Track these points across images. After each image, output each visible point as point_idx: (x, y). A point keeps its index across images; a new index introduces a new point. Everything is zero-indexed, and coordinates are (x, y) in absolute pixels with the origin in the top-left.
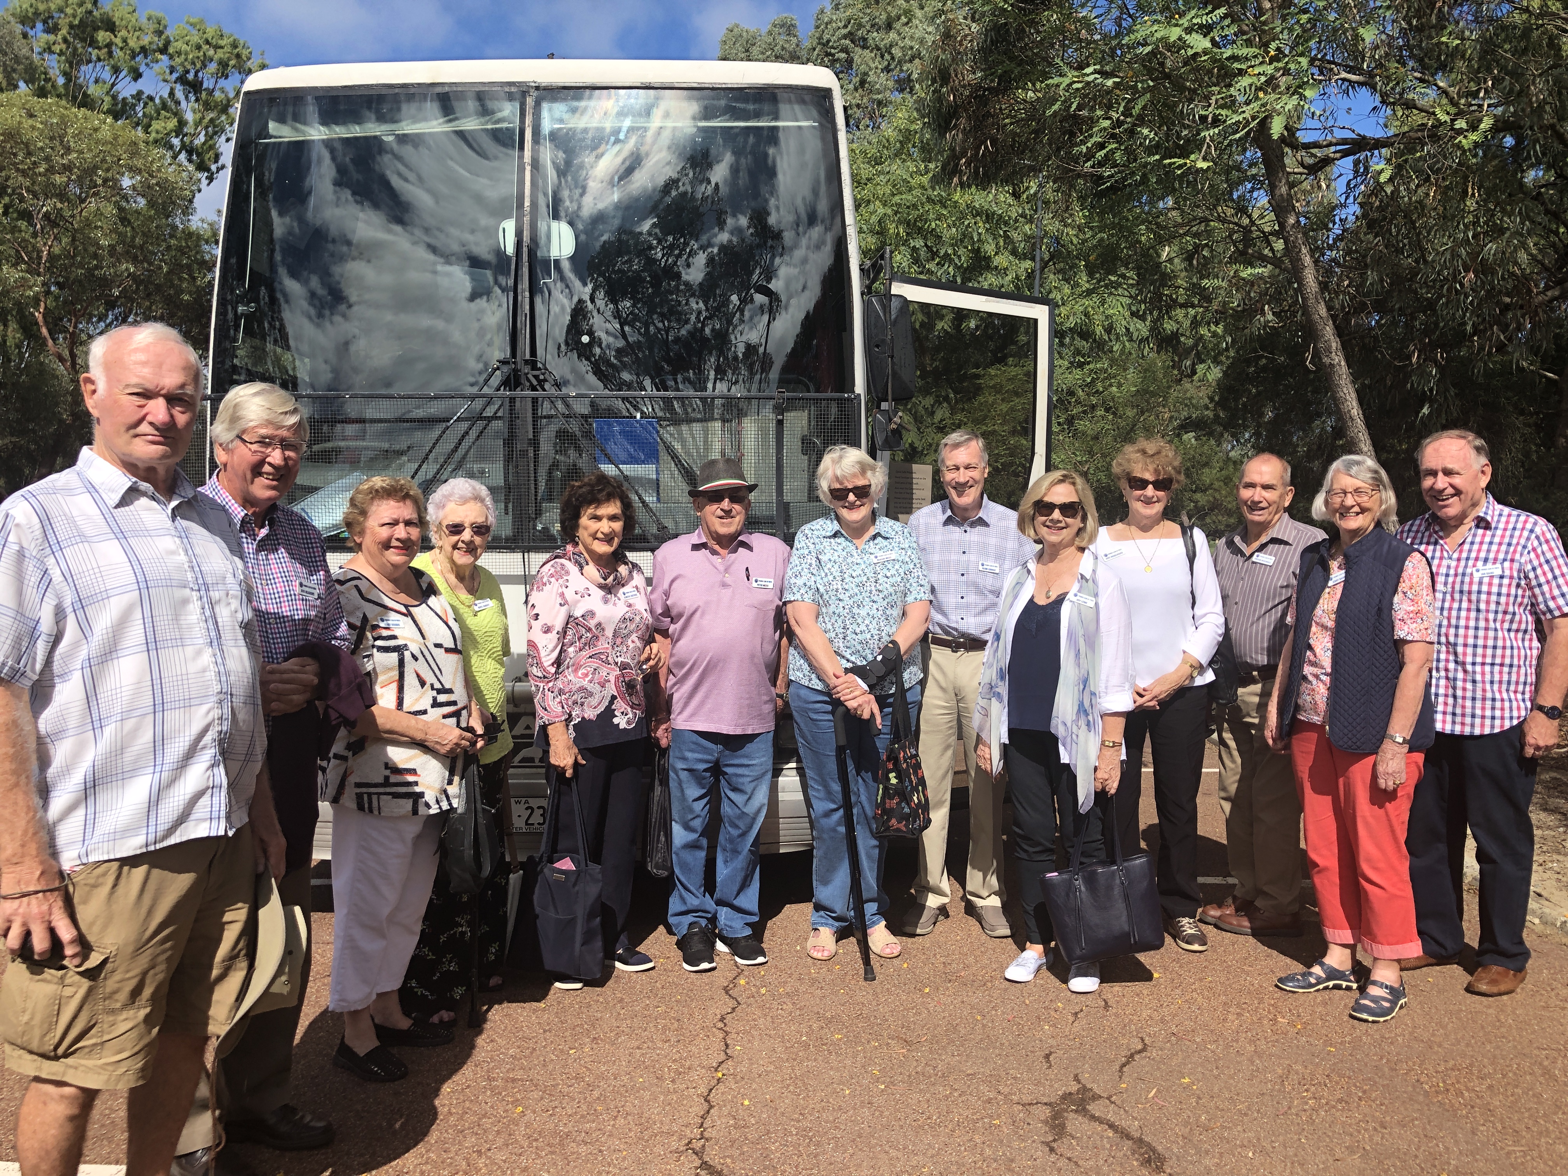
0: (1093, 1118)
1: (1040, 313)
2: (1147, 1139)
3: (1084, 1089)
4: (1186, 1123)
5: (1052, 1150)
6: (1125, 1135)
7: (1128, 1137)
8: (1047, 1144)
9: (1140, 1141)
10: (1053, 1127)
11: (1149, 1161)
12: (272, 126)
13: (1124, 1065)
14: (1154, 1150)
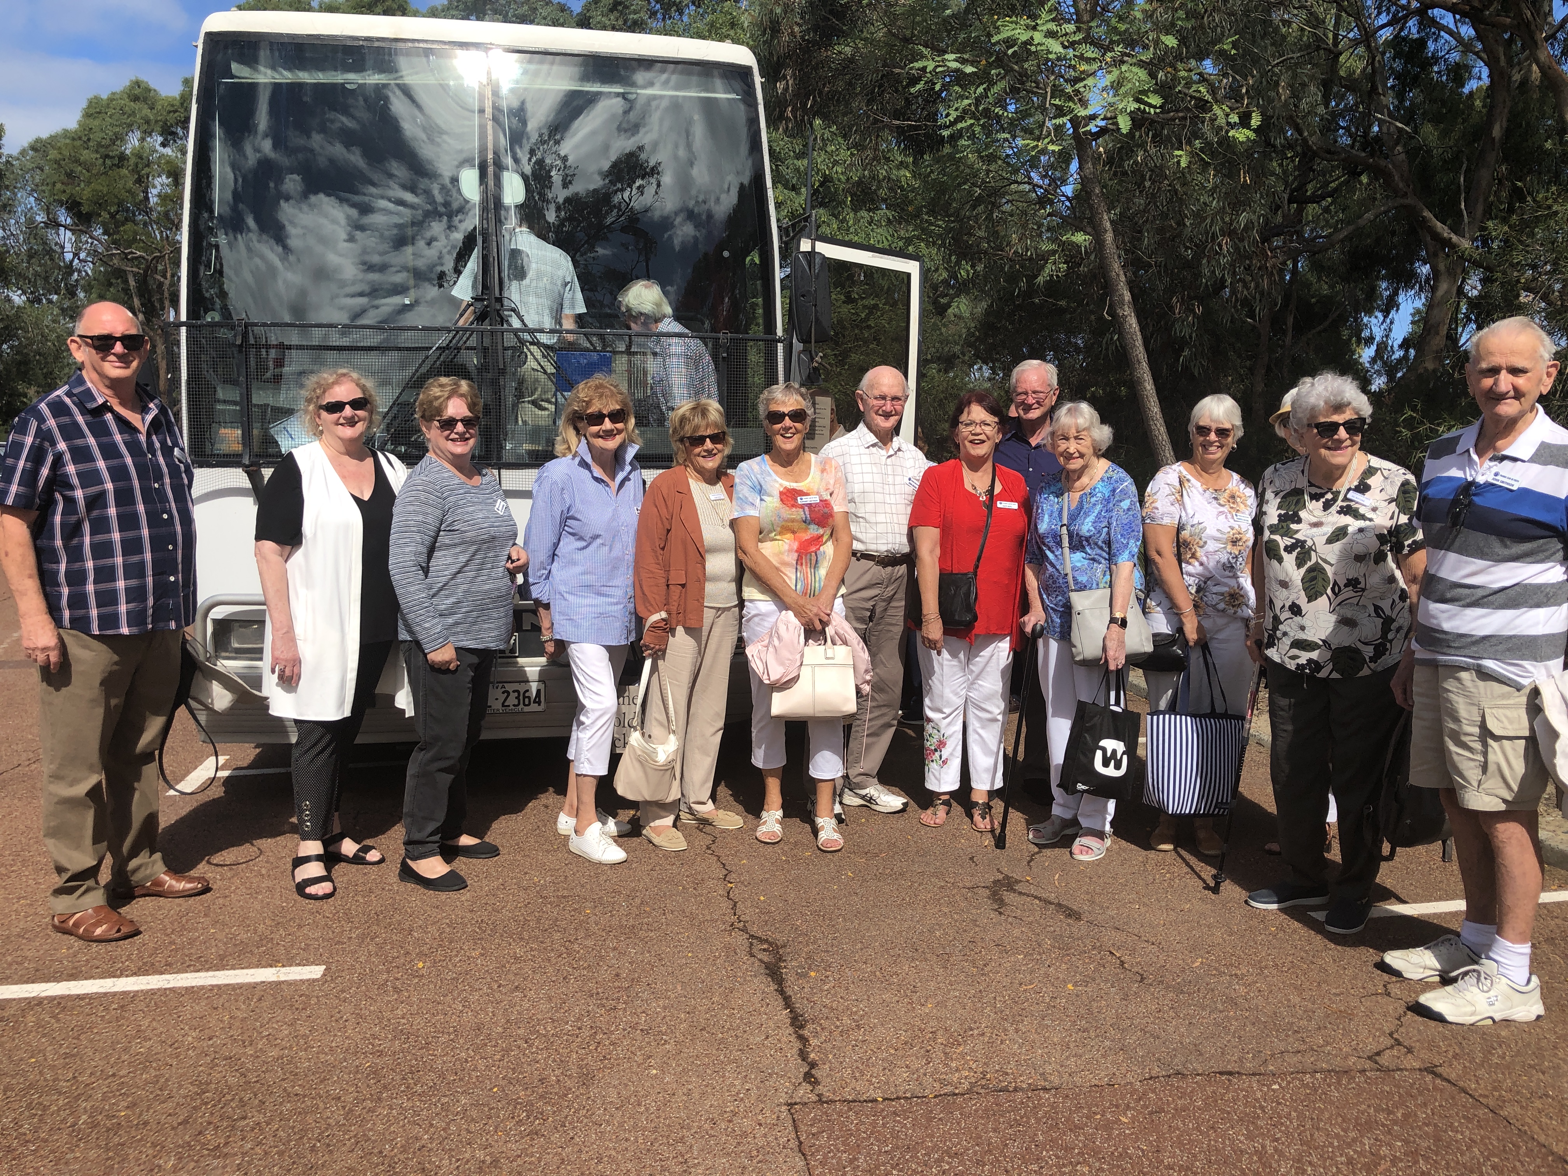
0: (1020, 893)
1: (912, 268)
2: (1065, 903)
3: (1007, 877)
4: (1088, 893)
5: (1000, 913)
6: (1048, 902)
7: (1051, 903)
8: (996, 910)
9: (1059, 905)
10: (995, 901)
11: (1070, 915)
12: (235, 67)
13: (1029, 862)
14: (1071, 910)
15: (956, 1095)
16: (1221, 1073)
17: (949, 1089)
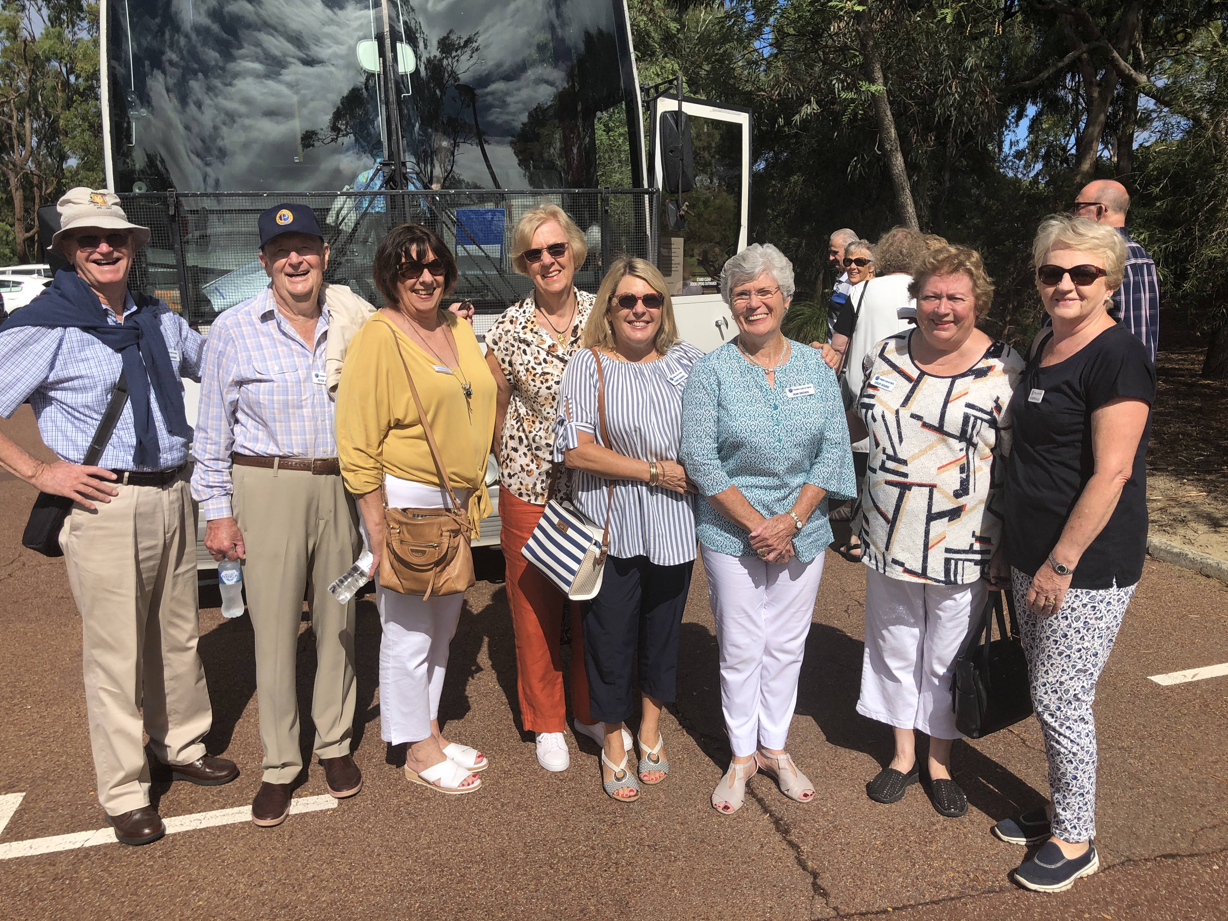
1: (742, 119)
15: (952, 899)
16: (1165, 856)
17: (944, 894)
